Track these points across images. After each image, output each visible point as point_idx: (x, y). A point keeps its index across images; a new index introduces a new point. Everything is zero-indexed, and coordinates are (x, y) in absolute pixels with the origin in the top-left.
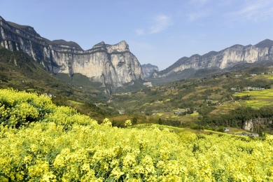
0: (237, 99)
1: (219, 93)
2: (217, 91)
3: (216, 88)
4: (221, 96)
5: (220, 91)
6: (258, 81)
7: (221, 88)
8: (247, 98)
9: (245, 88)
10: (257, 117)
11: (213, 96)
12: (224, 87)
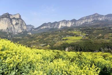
0: (63, 40)
2: (56, 37)
3: (56, 36)
4: (58, 39)
6: (70, 33)
7: (58, 36)
8: (67, 39)
9: (66, 36)
10: (69, 46)
11: (55, 39)
12: (59, 35)
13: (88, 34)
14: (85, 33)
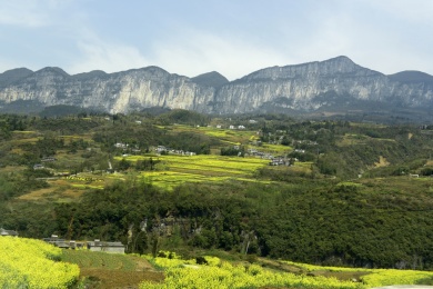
1: (80, 152)
2: (73, 148)
3: (76, 138)
4: (83, 160)
5: (85, 146)
6: (184, 135)
7: (90, 140)
8: (149, 165)
11: (61, 156)
12: (97, 139)
13: (303, 147)
14: (285, 144)
